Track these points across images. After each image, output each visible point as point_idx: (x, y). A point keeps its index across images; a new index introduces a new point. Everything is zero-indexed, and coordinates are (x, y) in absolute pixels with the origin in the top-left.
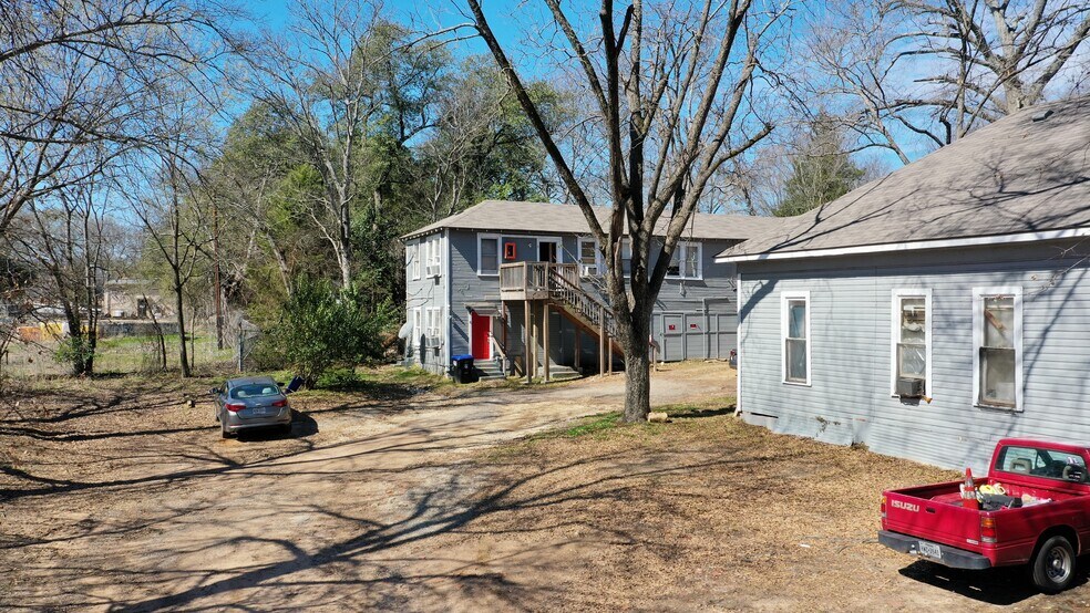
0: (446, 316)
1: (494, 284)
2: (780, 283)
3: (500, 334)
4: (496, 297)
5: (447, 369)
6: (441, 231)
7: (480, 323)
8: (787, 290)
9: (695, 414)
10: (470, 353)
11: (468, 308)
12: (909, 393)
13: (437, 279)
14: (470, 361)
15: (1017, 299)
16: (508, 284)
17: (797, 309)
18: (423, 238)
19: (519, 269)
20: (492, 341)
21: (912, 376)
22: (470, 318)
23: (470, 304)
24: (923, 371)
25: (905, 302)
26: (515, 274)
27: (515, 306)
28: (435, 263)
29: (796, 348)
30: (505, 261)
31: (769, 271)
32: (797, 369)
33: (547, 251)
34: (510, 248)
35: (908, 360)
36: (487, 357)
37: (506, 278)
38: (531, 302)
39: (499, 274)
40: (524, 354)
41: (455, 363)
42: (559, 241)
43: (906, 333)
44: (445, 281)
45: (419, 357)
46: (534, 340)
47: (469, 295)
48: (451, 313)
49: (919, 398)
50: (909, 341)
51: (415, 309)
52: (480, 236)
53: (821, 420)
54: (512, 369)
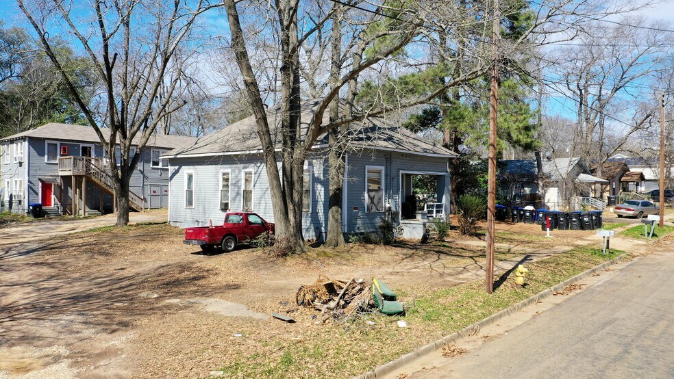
0: (26, 183)
1: (55, 167)
2: (183, 167)
3: (58, 193)
4: (56, 174)
5: (26, 211)
6: (24, 139)
7: (46, 187)
8: (186, 170)
9: (150, 224)
10: (40, 202)
11: (40, 179)
12: (223, 208)
13: (21, 164)
14: (40, 206)
15: (253, 173)
16: (62, 166)
17: (190, 177)
18: (12, 142)
19: (69, 160)
20: (53, 197)
21: (224, 202)
22: (40, 184)
23: (40, 177)
24: (228, 199)
25: (224, 174)
26: (67, 162)
27: (66, 179)
28: (20, 155)
29: (190, 193)
30: (61, 155)
31: (179, 162)
32: (190, 202)
33: (86, 151)
34: (64, 149)
35: (225, 196)
36: (50, 205)
37: (61, 164)
38: (75, 176)
39: (57, 162)
40: (71, 204)
41: (31, 208)
42: (93, 146)
43: (224, 186)
44: (26, 165)
45: (8, 206)
46: (78, 196)
47: (40, 172)
48: (29, 181)
49: (227, 209)
50: (225, 189)
51: (6, 180)
52: (47, 142)
53: (197, 221)
54: (65, 212)
